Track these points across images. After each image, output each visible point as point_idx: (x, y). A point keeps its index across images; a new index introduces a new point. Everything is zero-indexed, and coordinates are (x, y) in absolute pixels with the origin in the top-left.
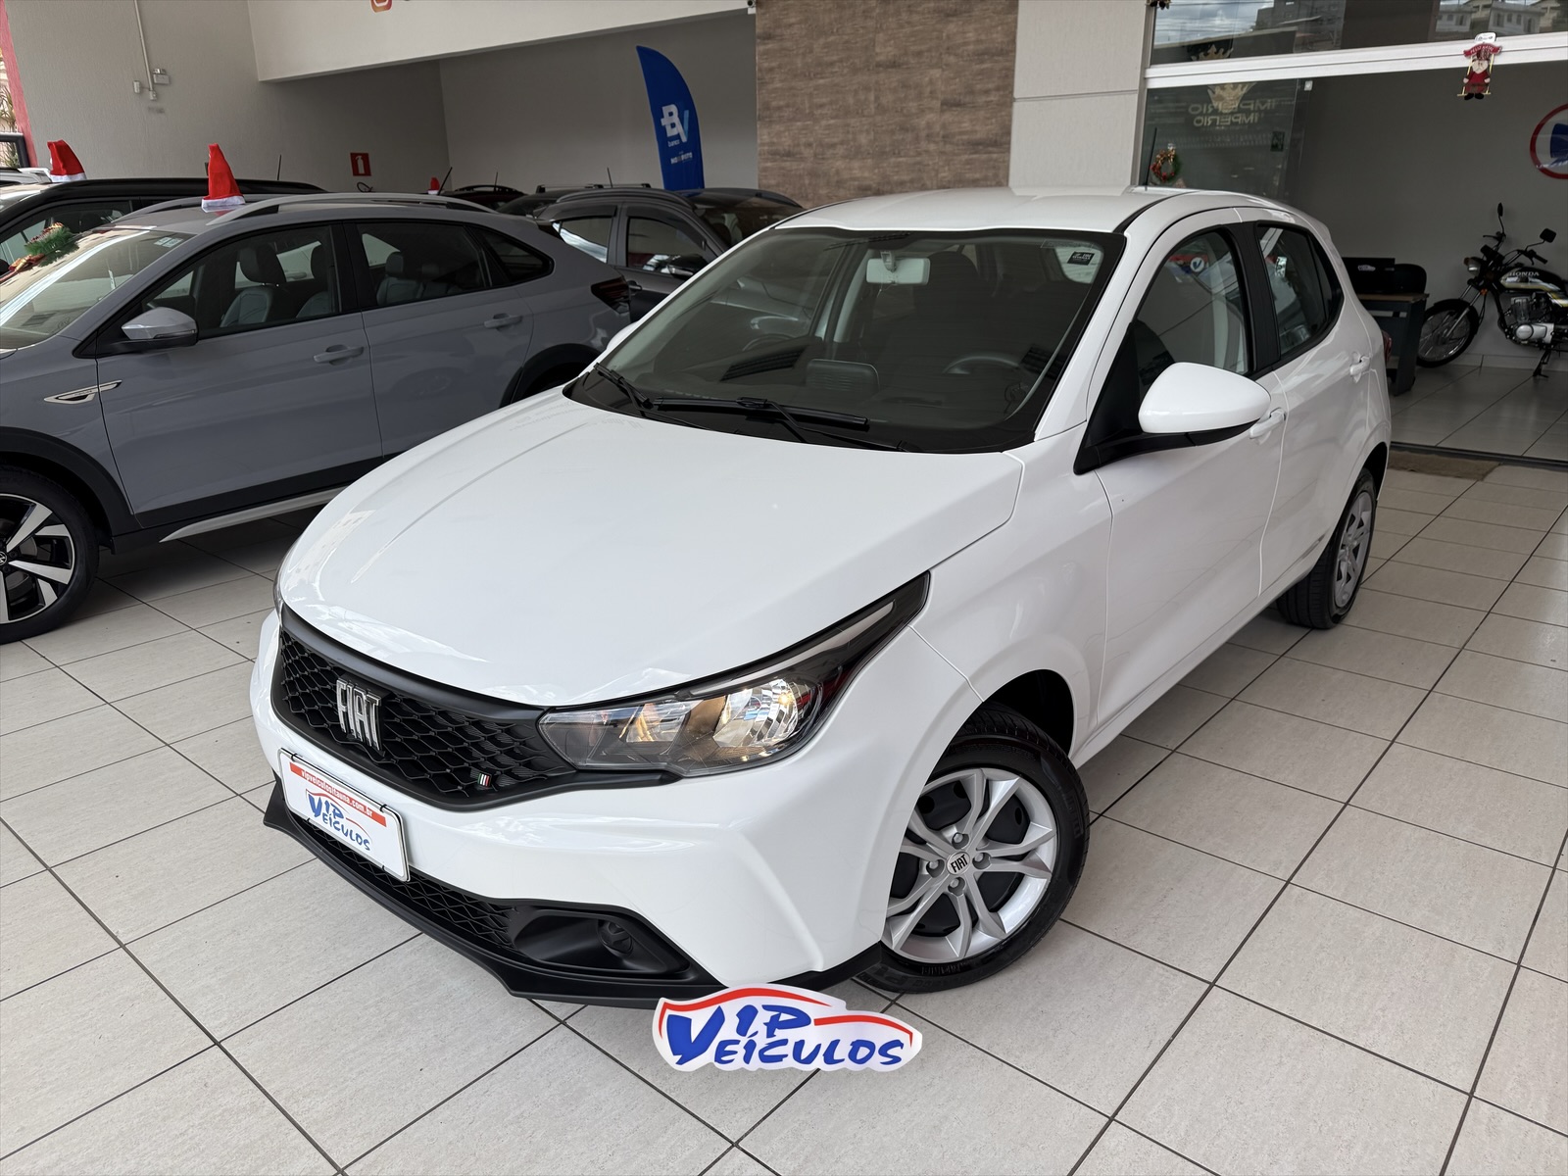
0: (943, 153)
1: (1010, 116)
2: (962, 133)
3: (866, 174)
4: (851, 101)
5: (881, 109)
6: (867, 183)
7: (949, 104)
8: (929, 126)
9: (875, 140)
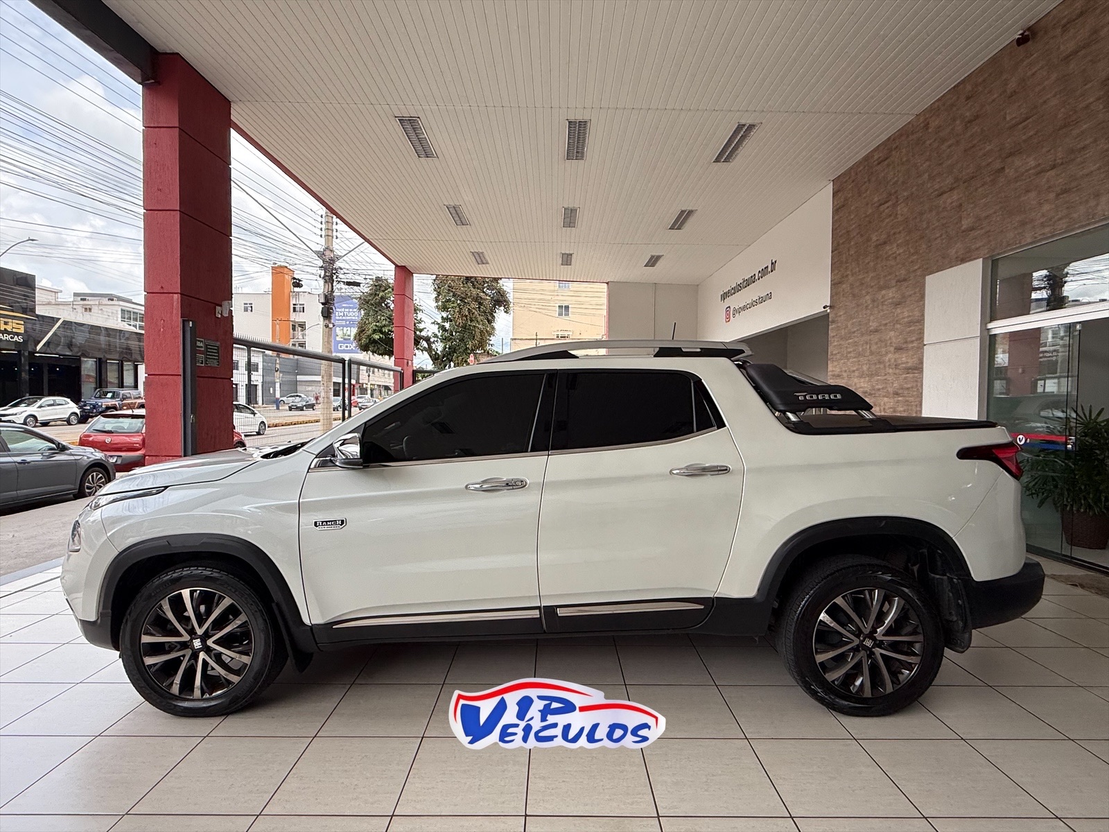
0: (895, 374)
1: (923, 353)
2: (902, 363)
3: (866, 386)
4: (861, 349)
5: (872, 353)
6: (866, 389)
7: (898, 349)
8: (889, 361)
9: (869, 368)
